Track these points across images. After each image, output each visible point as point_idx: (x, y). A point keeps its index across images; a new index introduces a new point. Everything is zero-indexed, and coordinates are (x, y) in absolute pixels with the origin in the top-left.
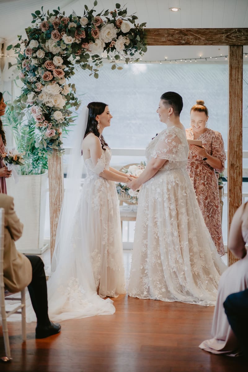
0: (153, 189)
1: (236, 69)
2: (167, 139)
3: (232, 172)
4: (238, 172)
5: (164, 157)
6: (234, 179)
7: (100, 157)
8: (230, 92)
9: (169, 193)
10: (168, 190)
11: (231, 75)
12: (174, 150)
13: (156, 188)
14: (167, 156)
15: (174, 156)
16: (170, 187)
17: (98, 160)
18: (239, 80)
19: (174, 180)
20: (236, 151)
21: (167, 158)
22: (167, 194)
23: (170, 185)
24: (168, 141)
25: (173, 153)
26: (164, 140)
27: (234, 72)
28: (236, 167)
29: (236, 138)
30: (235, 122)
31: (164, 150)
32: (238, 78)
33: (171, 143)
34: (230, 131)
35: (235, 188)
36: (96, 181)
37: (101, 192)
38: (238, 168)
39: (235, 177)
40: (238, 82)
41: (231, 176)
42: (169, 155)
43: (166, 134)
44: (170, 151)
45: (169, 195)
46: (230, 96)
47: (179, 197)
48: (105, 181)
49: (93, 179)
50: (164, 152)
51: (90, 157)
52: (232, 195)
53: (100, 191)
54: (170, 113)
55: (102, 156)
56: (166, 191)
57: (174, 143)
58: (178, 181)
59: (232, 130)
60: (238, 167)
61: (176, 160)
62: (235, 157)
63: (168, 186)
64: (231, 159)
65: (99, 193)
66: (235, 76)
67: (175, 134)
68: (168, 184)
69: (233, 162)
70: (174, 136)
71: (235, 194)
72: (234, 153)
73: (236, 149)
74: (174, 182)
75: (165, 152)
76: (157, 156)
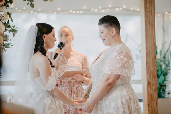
0: (107, 104)
1: (149, 2)
2: (119, 55)
3: (149, 89)
4: (154, 89)
5: (118, 73)
6: (151, 95)
7: (51, 75)
8: (146, 22)
9: (124, 106)
10: (123, 104)
11: (146, 7)
12: (126, 65)
13: (109, 103)
14: (120, 71)
15: (126, 71)
17: (49, 78)
18: (153, 12)
19: (127, 94)
20: (152, 71)
21: (120, 73)
22: (122, 107)
23: (123, 99)
24: (120, 57)
25: (125, 68)
26: (116, 56)
27: (148, 5)
28: (152, 85)
29: (151, 60)
30: (150, 46)
31: (117, 66)
32: (151, 10)
33: (123, 59)
34: (147, 54)
35: (152, 103)
36: (46, 99)
37: (52, 110)
38: (154, 86)
39: (152, 93)
40: (151, 13)
41: (149, 93)
42: (122, 71)
43: (118, 50)
44: (123, 67)
45: (124, 108)
46: (146, 25)
47: (133, 110)
48: (54, 99)
49: (43, 97)
50: (117, 67)
51: (40, 76)
52: (150, 109)
53: (51, 108)
54: (113, 34)
55: (52, 74)
56: (121, 105)
57: (125, 59)
58: (130, 94)
59: (148, 53)
60: (153, 84)
61: (128, 75)
62: (151, 76)
63: (122, 100)
64: (148, 78)
65: (50, 110)
66: (149, 8)
67: (125, 51)
68: (122, 98)
69: (150, 81)
70: (124, 53)
71: (152, 108)
72: (151, 73)
73: (152, 69)
74: (127, 96)
75: (119, 67)
76: (110, 72)
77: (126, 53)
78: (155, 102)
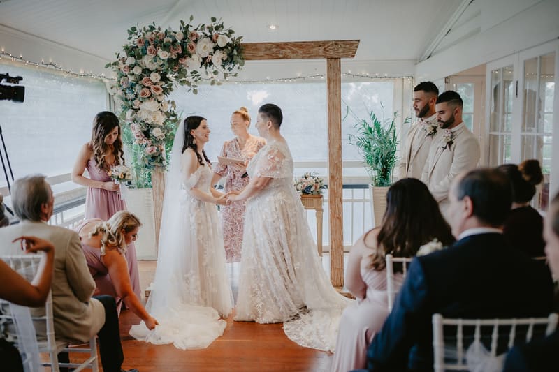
1: (334, 81)
2: (269, 155)
3: (332, 184)
4: (338, 184)
5: (267, 175)
6: (334, 191)
11: (329, 88)
12: (278, 166)
14: (271, 173)
16: (277, 206)
19: (281, 198)
20: (336, 164)
24: (271, 157)
25: (277, 170)
26: (266, 157)
27: (332, 85)
28: (336, 179)
29: (335, 150)
30: (334, 134)
32: (336, 91)
33: (274, 159)
34: (330, 144)
35: (335, 200)
39: (336, 189)
43: (268, 150)
44: (274, 168)
50: (267, 169)
52: (333, 206)
54: (269, 127)
57: (277, 159)
61: (281, 177)
62: (335, 169)
64: (331, 172)
67: (277, 149)
69: (333, 175)
70: (276, 151)
71: (336, 206)
72: (334, 166)
73: (336, 161)
74: (281, 200)
76: (259, 175)
77: (279, 151)
78: (339, 199)
